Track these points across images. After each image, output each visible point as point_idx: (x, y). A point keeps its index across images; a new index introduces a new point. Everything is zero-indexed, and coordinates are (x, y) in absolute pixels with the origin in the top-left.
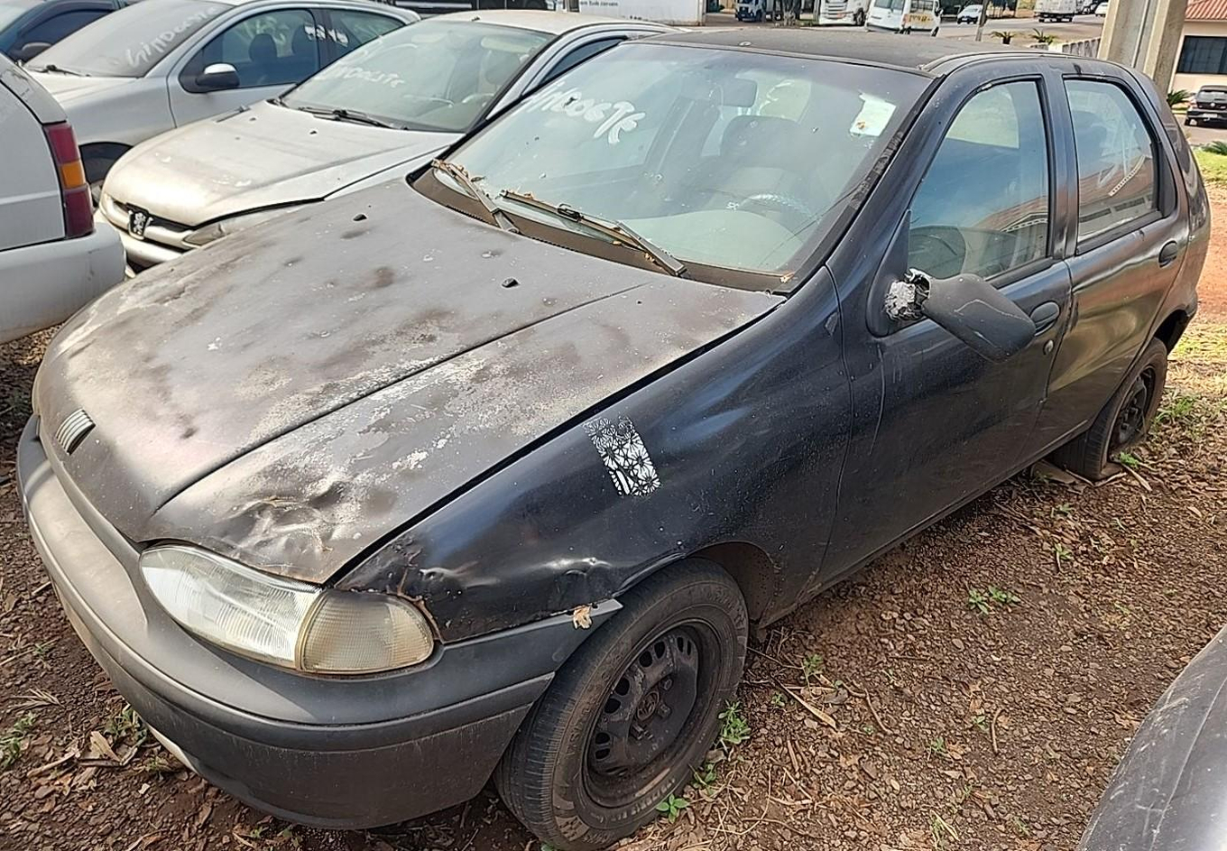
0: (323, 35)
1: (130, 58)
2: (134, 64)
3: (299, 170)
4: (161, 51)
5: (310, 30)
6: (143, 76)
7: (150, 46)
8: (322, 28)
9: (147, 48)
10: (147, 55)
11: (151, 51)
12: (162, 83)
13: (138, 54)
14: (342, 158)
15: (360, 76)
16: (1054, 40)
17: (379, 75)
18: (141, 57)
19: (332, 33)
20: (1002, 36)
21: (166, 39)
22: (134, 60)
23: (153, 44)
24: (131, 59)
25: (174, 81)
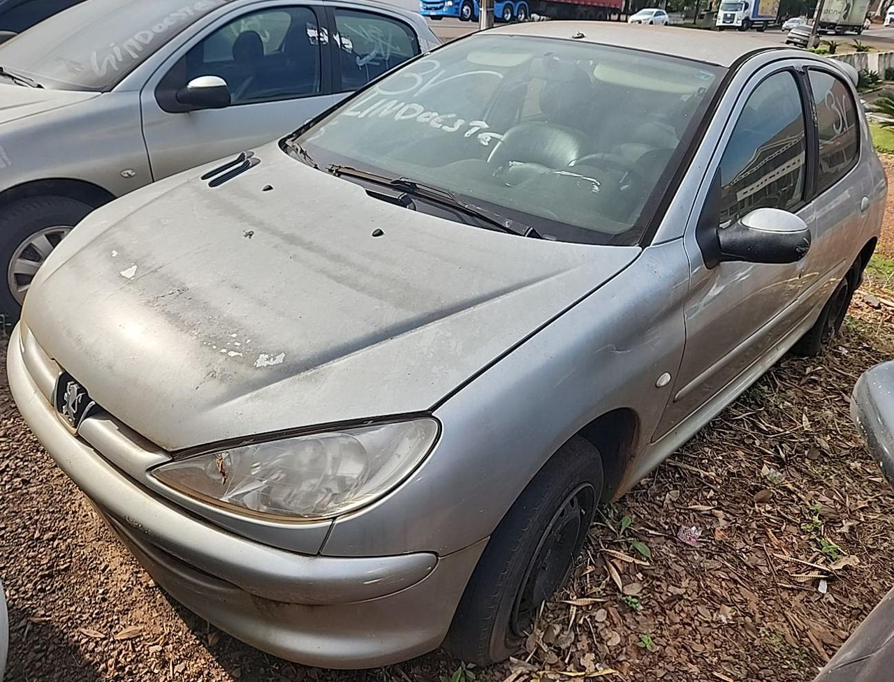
0: (326, 39)
1: (94, 63)
2: (99, 71)
3: (371, 329)
4: (135, 56)
5: (312, 33)
6: (110, 91)
7: (122, 50)
8: (326, 31)
9: (117, 50)
10: (117, 60)
11: (123, 57)
12: (133, 99)
13: (106, 59)
14: (446, 302)
15: (421, 119)
16: (870, 49)
17: (455, 120)
18: (108, 62)
19: (337, 38)
20: (829, 44)
21: (142, 40)
22: (100, 65)
23: (125, 46)
24: (97, 66)
25: (149, 97)
